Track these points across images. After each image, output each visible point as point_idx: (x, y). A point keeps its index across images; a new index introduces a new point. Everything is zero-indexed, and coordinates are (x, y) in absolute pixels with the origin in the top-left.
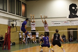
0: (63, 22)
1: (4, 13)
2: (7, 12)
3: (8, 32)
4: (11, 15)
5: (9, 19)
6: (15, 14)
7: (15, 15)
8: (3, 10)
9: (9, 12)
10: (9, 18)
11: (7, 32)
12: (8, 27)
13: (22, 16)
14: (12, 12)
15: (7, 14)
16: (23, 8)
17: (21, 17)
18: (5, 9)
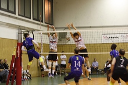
0: (125, 35)
1: (10, 16)
2: (15, 14)
3: (17, 54)
4: (23, 20)
5: (20, 28)
6: (30, 18)
7: (31, 20)
8: (8, 11)
9: (19, 15)
10: (19, 26)
11: (14, 54)
12: (18, 44)
13: (44, 24)
14: (25, 14)
15: (16, 18)
16: (47, 7)
17: (42, 25)
18: (11, 9)
